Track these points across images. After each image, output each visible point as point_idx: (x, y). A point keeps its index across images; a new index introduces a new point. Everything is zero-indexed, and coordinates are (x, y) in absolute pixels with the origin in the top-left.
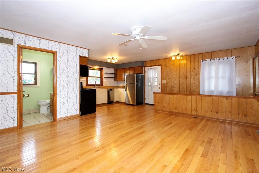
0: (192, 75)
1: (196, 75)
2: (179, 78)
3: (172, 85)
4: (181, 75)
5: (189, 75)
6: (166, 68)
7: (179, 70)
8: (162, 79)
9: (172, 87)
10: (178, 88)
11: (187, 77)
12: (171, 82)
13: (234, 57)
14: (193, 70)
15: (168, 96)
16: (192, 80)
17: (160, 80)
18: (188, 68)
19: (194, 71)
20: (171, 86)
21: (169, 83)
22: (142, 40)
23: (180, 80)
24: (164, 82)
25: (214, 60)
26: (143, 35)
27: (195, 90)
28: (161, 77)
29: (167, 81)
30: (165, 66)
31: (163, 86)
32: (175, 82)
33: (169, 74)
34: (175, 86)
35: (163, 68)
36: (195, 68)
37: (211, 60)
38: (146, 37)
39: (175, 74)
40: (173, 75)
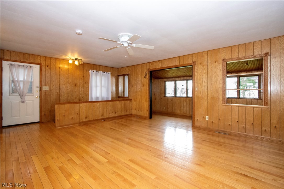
0: (81, 83)
1: (85, 83)
2: (67, 84)
3: (58, 93)
4: (70, 82)
5: (78, 83)
6: (50, 70)
7: (67, 76)
8: (43, 84)
9: (59, 95)
10: (66, 96)
11: (77, 85)
12: (56, 89)
13: (110, 73)
14: (82, 77)
15: (77, 105)
16: (82, 88)
17: (39, 86)
18: (77, 75)
19: (83, 79)
20: (56, 93)
21: (54, 91)
22: (129, 47)
23: (69, 87)
24: (46, 88)
25: (99, 72)
26: (131, 43)
27: (84, 97)
28: (40, 81)
29: (50, 88)
30: (46, 67)
31: (43, 94)
32: (62, 89)
33: (54, 78)
34: (63, 95)
35: (43, 69)
36: (84, 76)
37: (97, 72)
38: (134, 45)
39: (63, 79)
40: (60, 81)
